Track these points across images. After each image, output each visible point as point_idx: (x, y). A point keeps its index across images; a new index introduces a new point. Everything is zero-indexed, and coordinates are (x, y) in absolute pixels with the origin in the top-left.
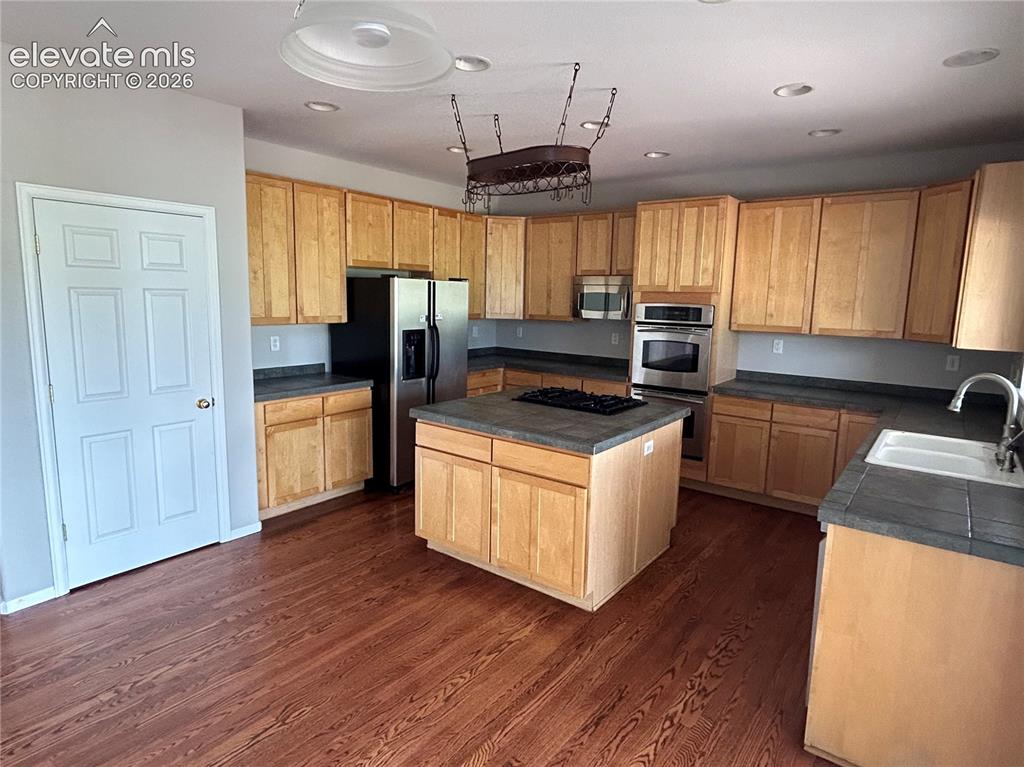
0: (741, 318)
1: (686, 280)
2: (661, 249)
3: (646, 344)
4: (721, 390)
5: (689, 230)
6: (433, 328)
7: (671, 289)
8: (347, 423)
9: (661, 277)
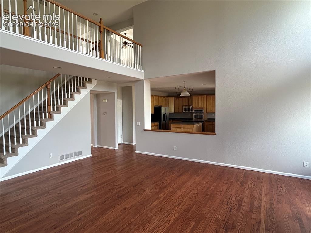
0: (208, 111)
1: (200, 106)
2: (196, 102)
3: (195, 115)
4: (206, 121)
5: (200, 100)
6: (166, 114)
7: (198, 107)
8: (156, 127)
9: (196, 106)
